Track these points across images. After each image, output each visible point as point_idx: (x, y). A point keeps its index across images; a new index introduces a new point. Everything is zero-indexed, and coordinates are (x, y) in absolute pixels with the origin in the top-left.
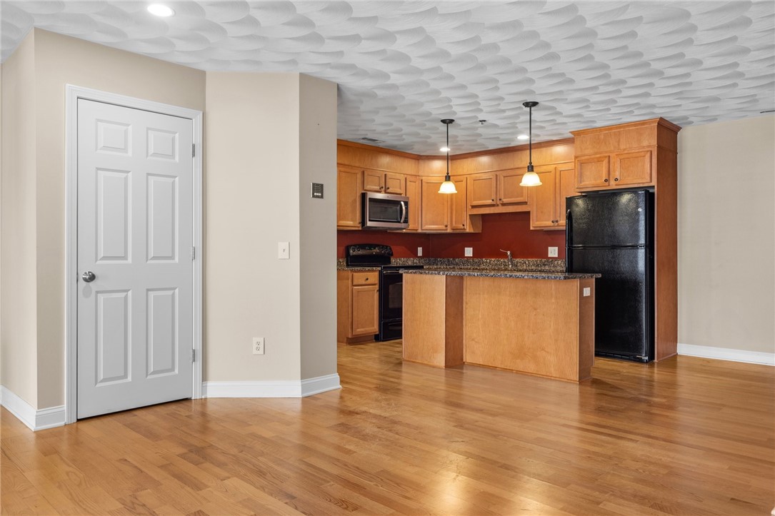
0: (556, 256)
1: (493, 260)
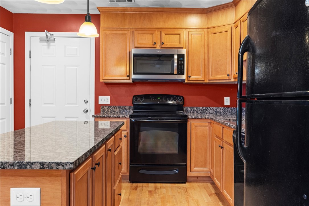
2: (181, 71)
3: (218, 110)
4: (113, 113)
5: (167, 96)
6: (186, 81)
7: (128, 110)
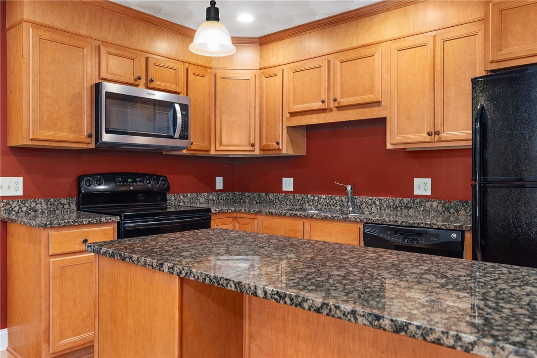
0: (429, 193)
1: (323, 196)
5: (134, 176)
6: (185, 151)
7: (66, 207)
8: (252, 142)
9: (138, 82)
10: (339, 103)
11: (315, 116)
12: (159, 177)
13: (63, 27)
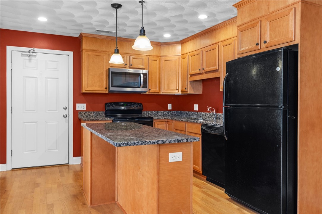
1: (206, 113)
2: (145, 86)
3: (165, 113)
4: (89, 117)
5: (131, 103)
6: (147, 93)
7: (101, 115)
8: (178, 88)
9: (126, 66)
10: (205, 70)
11: (198, 76)
12: (138, 104)
13: (97, 49)
